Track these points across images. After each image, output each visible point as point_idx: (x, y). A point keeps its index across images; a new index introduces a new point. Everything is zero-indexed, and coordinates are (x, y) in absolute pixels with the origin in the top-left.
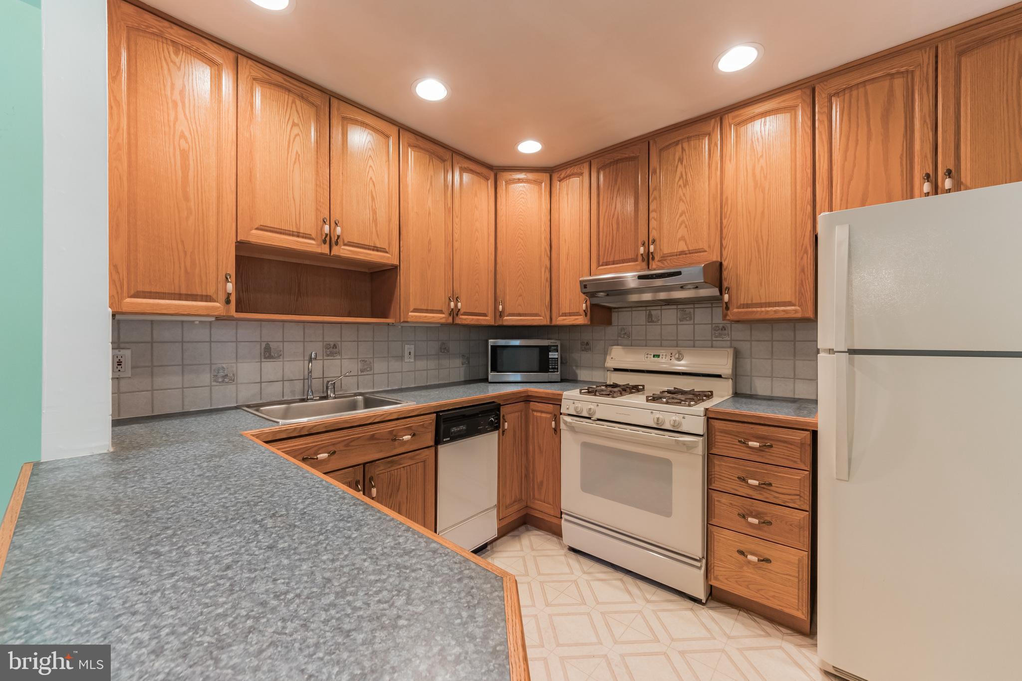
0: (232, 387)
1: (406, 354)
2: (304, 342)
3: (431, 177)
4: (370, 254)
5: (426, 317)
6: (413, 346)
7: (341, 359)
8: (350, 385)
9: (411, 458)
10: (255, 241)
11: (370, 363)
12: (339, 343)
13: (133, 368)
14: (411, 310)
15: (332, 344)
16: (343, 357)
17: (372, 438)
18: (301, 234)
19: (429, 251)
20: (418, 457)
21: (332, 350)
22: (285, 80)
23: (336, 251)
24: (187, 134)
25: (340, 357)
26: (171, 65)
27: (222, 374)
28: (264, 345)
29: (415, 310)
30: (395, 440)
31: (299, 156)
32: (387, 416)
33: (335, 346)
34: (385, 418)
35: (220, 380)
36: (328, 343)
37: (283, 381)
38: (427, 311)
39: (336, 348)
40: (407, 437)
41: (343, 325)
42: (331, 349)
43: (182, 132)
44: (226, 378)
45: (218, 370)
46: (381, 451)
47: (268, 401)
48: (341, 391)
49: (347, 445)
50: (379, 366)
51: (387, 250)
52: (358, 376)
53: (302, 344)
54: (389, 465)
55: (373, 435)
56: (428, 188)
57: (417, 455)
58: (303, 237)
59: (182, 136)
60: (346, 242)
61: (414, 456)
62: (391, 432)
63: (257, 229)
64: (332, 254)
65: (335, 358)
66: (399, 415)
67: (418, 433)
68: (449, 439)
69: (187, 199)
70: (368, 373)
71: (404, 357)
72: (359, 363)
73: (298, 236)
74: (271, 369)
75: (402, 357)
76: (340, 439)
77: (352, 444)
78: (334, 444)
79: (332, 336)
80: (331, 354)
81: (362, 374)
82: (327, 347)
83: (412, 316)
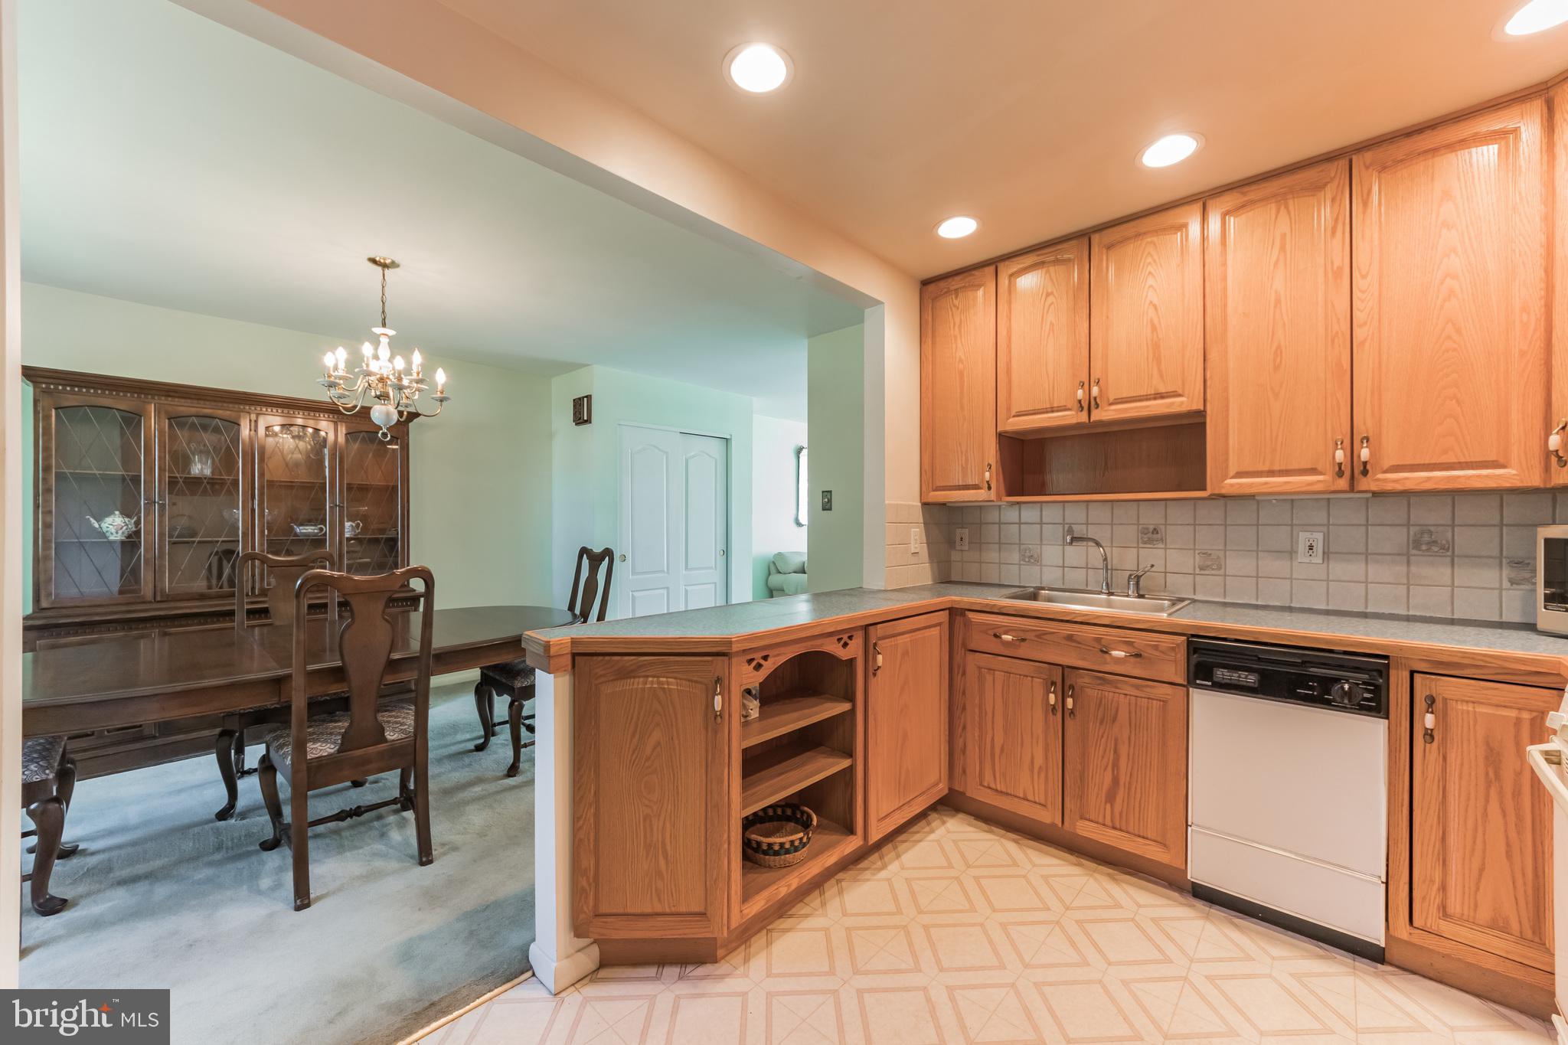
0: (1037, 569)
1: (1302, 547)
2: (1112, 524)
3: (1283, 236)
4: (1148, 406)
5: (1266, 483)
6: (1320, 536)
7: (1166, 549)
8: (1181, 585)
9: (1137, 687)
10: (1010, 428)
11: (1218, 557)
12: (1162, 527)
13: (969, 543)
14: (1232, 474)
15: (1151, 528)
16: (1168, 547)
17: (1070, 638)
18: (1055, 409)
19: (1277, 368)
20: (1148, 690)
21: (1152, 536)
22: (1038, 255)
23: (1097, 415)
24: (963, 357)
25: (1163, 546)
26: (953, 309)
27: (1028, 554)
28: (1067, 527)
29: (1239, 475)
30: (1106, 652)
31: (1053, 325)
32: (1094, 618)
33: (1155, 531)
34: (1088, 620)
35: (1027, 560)
36: (1145, 526)
37: (1087, 568)
38: (1271, 473)
39: (1157, 533)
40: (1118, 654)
41: (1168, 502)
42: (1150, 535)
43: (960, 357)
44: (1034, 560)
45: (1026, 550)
46: (1084, 659)
47: (1071, 587)
48: (1165, 592)
49: (1038, 636)
50: (1236, 564)
51: (1180, 392)
52: (1194, 574)
53: (1109, 527)
54: (1099, 682)
55: (1072, 635)
56: (1274, 258)
57: (1148, 686)
58: (1058, 411)
59: (961, 361)
60: (1111, 400)
61: (1142, 686)
62: (1098, 640)
63: (1014, 416)
64: (1091, 421)
65: (1156, 546)
66: (1113, 622)
67: (1145, 654)
68: (1210, 683)
69: (962, 408)
70: (1213, 572)
71: (1296, 552)
72: (1197, 557)
73: (1053, 412)
74: (1076, 554)
75: (1292, 553)
76: (1030, 627)
77: (1045, 637)
78: (1023, 631)
79: (1152, 517)
80: (1150, 541)
81: (1203, 572)
82: (1145, 531)
83: (1232, 485)
